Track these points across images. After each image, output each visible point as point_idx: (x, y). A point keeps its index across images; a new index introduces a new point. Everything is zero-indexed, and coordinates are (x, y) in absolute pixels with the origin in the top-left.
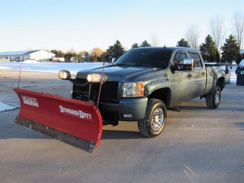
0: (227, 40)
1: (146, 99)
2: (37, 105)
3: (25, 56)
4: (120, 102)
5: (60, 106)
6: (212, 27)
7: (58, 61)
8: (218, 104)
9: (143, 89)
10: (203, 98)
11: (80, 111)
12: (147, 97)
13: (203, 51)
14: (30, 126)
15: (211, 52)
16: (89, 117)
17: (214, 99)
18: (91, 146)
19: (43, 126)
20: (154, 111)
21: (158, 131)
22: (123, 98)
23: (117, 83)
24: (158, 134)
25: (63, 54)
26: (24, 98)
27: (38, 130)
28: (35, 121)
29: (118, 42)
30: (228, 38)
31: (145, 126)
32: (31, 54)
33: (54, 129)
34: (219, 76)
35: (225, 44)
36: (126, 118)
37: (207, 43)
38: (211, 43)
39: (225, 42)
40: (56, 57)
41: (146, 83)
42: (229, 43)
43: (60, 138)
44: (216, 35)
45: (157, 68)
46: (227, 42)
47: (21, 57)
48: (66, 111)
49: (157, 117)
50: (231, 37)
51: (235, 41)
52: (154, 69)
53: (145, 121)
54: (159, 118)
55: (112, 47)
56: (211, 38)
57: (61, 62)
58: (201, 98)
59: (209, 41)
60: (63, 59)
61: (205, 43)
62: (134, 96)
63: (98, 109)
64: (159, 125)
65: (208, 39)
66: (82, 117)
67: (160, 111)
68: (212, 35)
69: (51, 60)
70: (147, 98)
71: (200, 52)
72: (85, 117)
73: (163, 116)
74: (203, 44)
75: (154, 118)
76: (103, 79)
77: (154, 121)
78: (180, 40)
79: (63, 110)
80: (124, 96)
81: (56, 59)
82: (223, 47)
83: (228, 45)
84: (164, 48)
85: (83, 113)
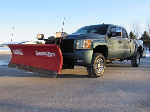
0: (142, 34)
1: (92, 51)
2: (21, 53)
4: (75, 52)
5: (36, 51)
6: (133, 27)
8: (139, 64)
9: (90, 44)
10: (129, 60)
11: (48, 52)
12: (93, 49)
14: (17, 67)
16: (54, 55)
17: (136, 61)
18: (55, 73)
19: (25, 66)
21: (100, 73)
22: (77, 50)
24: (100, 76)
26: (14, 50)
27: (21, 69)
28: (20, 64)
30: (143, 33)
31: (91, 69)
33: (31, 67)
34: (139, 46)
35: (142, 37)
36: (79, 63)
38: (133, 36)
39: (142, 36)
41: (92, 40)
42: (144, 36)
43: (35, 71)
44: (136, 32)
45: (99, 34)
46: (143, 36)
48: (40, 54)
49: (99, 65)
50: (145, 33)
51: (147, 35)
52: (97, 34)
53: (91, 66)
54: (101, 65)
56: (133, 33)
58: (128, 61)
59: (131, 35)
63: (60, 49)
64: (101, 70)
66: (49, 56)
67: (101, 61)
68: (133, 32)
72: (52, 56)
73: (103, 64)
75: (97, 65)
76: (64, 35)
77: (97, 67)
79: (38, 53)
80: (77, 48)
82: (140, 38)
84: (104, 24)
85: (50, 53)
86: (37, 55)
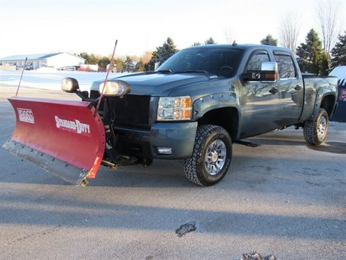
0: (341, 38)
3: (40, 62)
4: (152, 128)
5: (56, 117)
6: (321, 18)
7: (89, 70)
9: (190, 108)
12: (196, 121)
13: (301, 57)
15: (314, 57)
18: (81, 175)
20: (209, 143)
22: (157, 122)
23: (148, 97)
25: (97, 59)
29: (169, 41)
30: (344, 35)
31: (194, 163)
32: (48, 59)
33: (43, 154)
35: (338, 45)
36: (162, 154)
37: (309, 44)
38: (316, 43)
39: (339, 41)
40: (86, 63)
42: (344, 42)
45: (218, 75)
46: (342, 41)
47: (34, 63)
49: (215, 154)
52: (211, 77)
55: (160, 48)
57: (93, 71)
58: (297, 128)
59: (312, 40)
60: (95, 67)
61: (306, 44)
62: (175, 119)
65: (312, 37)
68: (318, 31)
69: (77, 68)
70: (196, 123)
71: (296, 57)
74: (303, 44)
75: (211, 155)
77: (210, 160)
78: (265, 38)
79: (60, 123)
80: (159, 118)
81: (85, 66)
82: (334, 49)
83: (342, 46)
84: (234, 45)
85: (80, 124)
86: (58, 126)
